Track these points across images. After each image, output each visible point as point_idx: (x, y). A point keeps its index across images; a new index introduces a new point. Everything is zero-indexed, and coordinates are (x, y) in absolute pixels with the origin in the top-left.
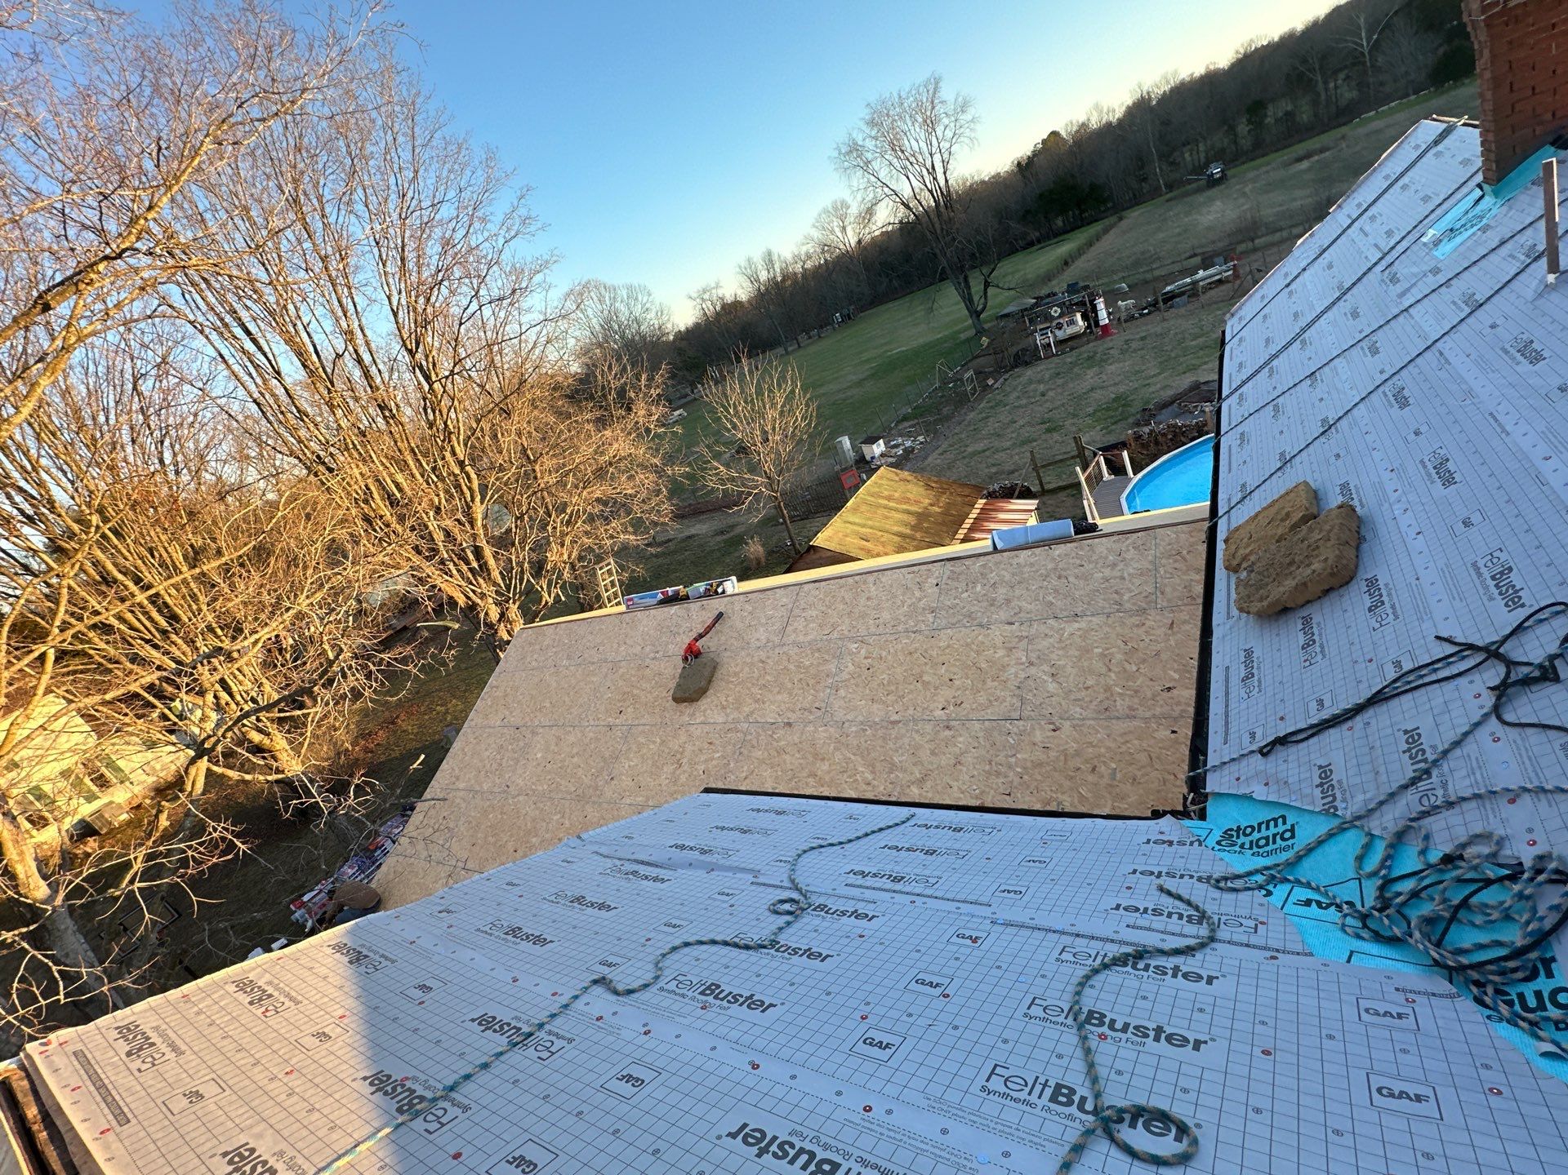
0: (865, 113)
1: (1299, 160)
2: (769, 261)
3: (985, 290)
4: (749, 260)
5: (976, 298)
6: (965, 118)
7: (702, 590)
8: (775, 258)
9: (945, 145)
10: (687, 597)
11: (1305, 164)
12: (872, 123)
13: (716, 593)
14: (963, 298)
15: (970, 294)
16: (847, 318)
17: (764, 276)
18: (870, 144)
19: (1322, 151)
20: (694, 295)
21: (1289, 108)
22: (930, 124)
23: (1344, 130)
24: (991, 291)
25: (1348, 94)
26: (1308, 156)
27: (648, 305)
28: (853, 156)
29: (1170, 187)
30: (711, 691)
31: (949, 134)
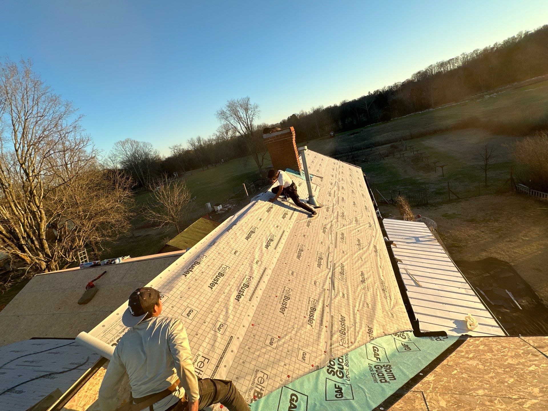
0: (227, 104)
1: (351, 134)
2: (199, 140)
3: (263, 160)
4: (192, 139)
5: (260, 162)
6: (257, 110)
7: (106, 262)
8: (201, 139)
9: (251, 116)
10: (100, 265)
11: (353, 136)
12: (229, 107)
13: (111, 263)
14: (256, 161)
15: (258, 160)
16: (226, 161)
17: (197, 144)
18: (228, 112)
19: (357, 133)
20: (172, 147)
21: (351, 120)
22: (246, 110)
23: (362, 129)
24: (264, 160)
25: (365, 119)
26: (353, 134)
27: (151, 150)
28: (222, 114)
29: (322, 136)
30: (92, 300)
31: (252, 113)
